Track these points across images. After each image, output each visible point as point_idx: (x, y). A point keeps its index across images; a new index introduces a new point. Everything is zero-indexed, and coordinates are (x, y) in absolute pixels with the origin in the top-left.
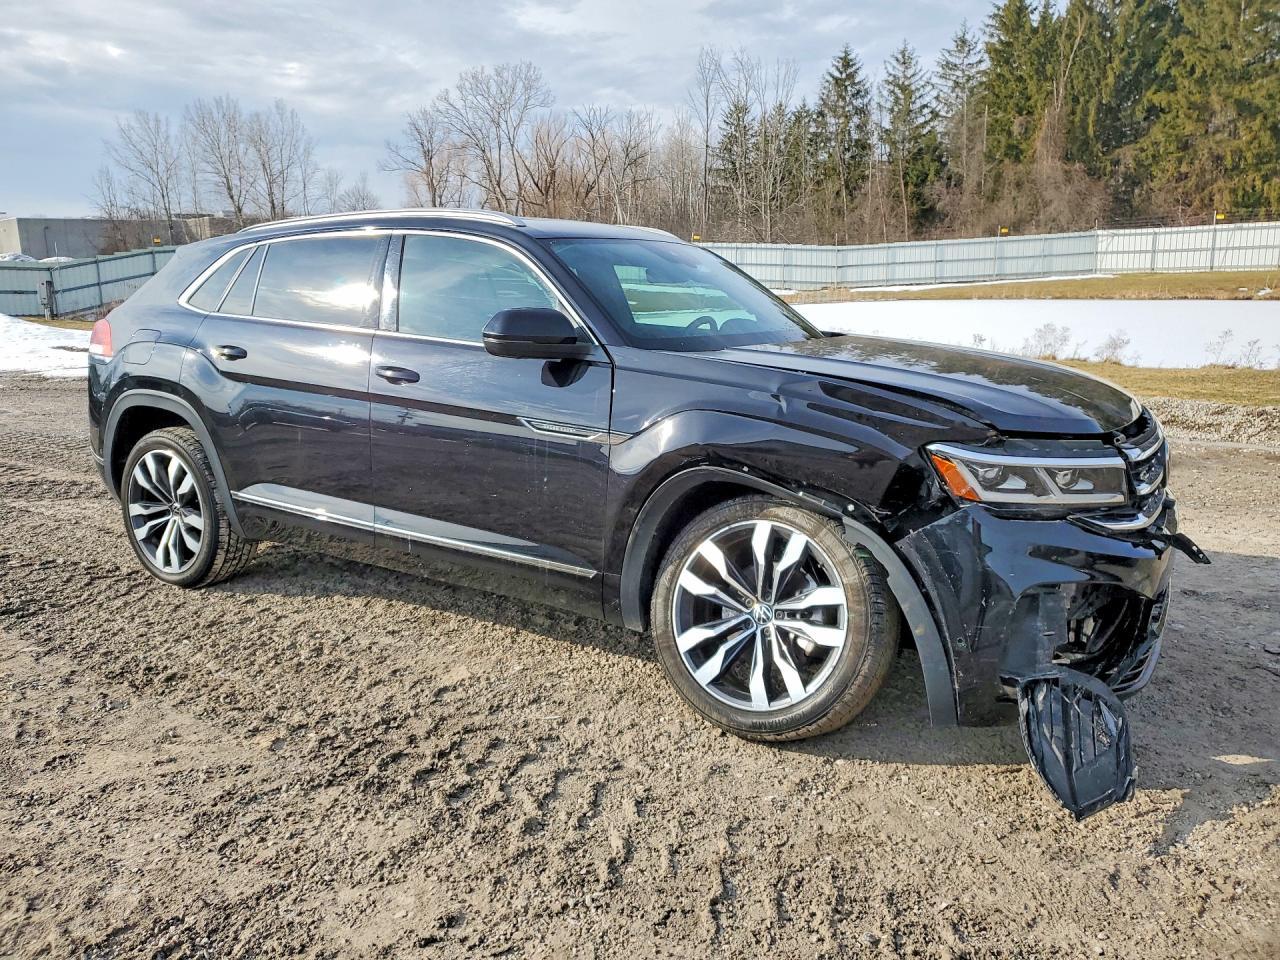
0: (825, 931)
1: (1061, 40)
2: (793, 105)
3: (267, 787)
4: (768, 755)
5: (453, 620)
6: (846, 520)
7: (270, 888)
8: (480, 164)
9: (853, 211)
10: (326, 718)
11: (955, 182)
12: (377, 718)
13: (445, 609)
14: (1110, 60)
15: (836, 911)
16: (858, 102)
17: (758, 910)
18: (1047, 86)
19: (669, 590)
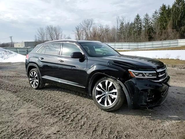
0: (107, 135)
1: (171, 11)
2: (130, 23)
3: (40, 114)
4: (107, 113)
5: (69, 94)
6: (117, 80)
7: (37, 126)
8: (85, 33)
9: (139, 37)
10: (49, 106)
11: (155, 33)
12: (56, 106)
13: (69, 93)
14: (179, 14)
15: (110, 133)
16: (140, 22)
17: (99, 132)
18: (169, 18)
19: (95, 90)
